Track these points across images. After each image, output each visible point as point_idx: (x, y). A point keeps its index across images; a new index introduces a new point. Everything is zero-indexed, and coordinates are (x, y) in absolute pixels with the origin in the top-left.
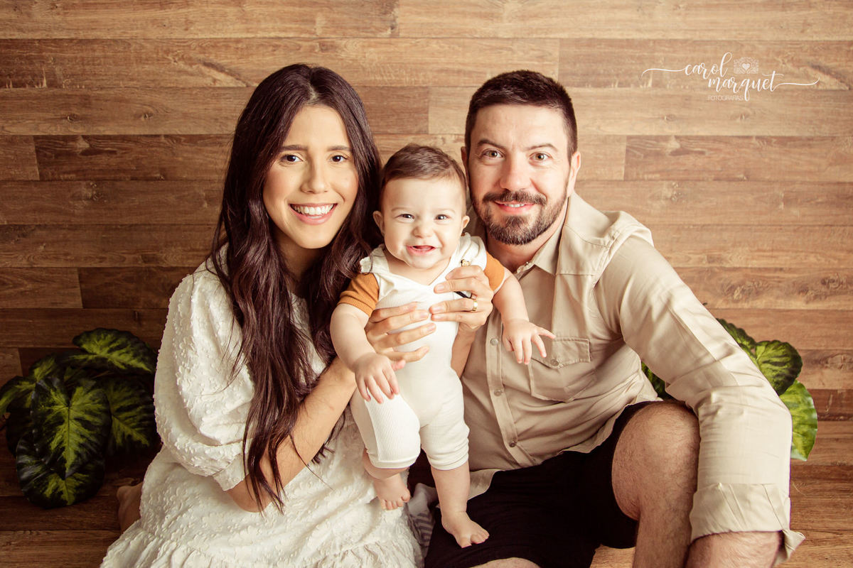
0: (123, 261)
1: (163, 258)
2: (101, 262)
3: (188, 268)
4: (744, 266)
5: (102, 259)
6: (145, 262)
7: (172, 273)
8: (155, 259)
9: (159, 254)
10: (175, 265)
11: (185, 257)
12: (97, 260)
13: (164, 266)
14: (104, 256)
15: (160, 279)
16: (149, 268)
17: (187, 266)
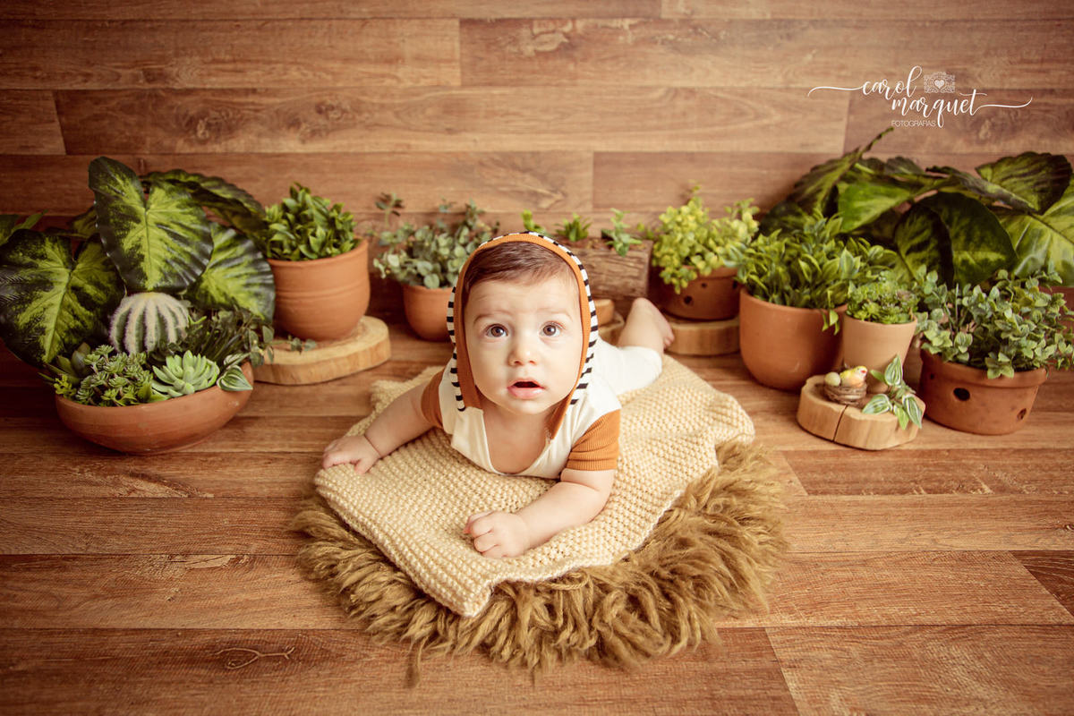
0: (117, 80)
1: (174, 75)
2: (86, 81)
3: (210, 89)
4: (998, 86)
5: (88, 76)
6: (149, 81)
7: (188, 99)
8: (162, 76)
9: (168, 69)
10: (191, 86)
11: (204, 72)
12: (80, 78)
13: (176, 86)
14: (89, 71)
15: (172, 108)
16: (154, 89)
17: (208, 86)
